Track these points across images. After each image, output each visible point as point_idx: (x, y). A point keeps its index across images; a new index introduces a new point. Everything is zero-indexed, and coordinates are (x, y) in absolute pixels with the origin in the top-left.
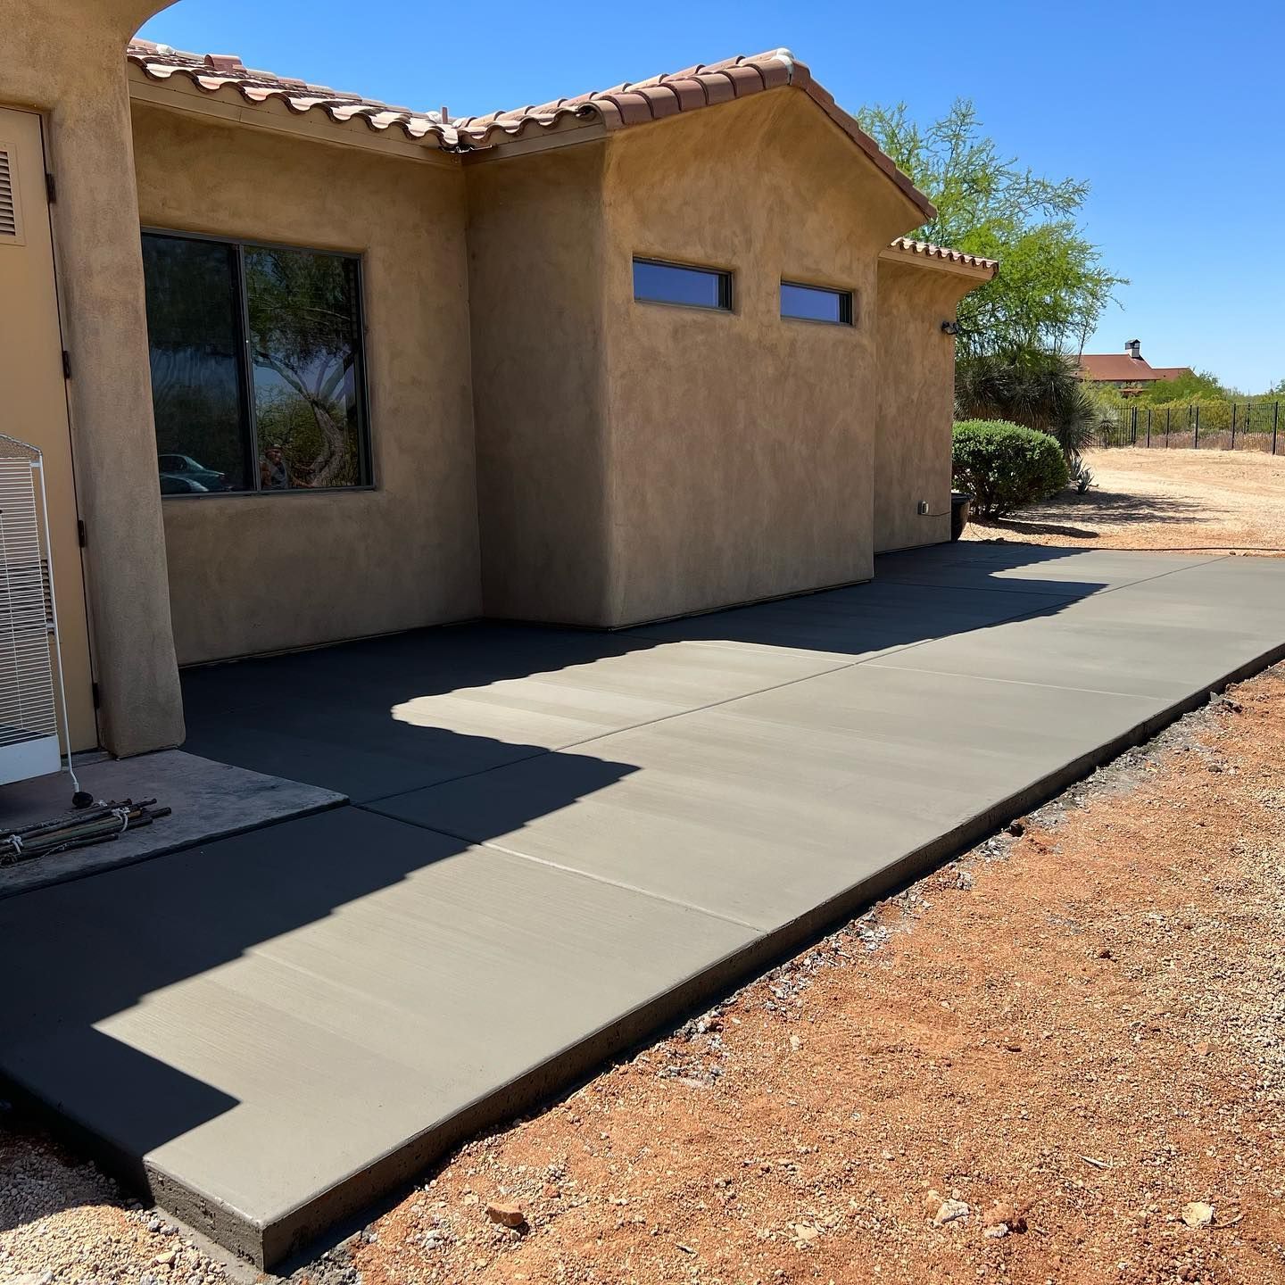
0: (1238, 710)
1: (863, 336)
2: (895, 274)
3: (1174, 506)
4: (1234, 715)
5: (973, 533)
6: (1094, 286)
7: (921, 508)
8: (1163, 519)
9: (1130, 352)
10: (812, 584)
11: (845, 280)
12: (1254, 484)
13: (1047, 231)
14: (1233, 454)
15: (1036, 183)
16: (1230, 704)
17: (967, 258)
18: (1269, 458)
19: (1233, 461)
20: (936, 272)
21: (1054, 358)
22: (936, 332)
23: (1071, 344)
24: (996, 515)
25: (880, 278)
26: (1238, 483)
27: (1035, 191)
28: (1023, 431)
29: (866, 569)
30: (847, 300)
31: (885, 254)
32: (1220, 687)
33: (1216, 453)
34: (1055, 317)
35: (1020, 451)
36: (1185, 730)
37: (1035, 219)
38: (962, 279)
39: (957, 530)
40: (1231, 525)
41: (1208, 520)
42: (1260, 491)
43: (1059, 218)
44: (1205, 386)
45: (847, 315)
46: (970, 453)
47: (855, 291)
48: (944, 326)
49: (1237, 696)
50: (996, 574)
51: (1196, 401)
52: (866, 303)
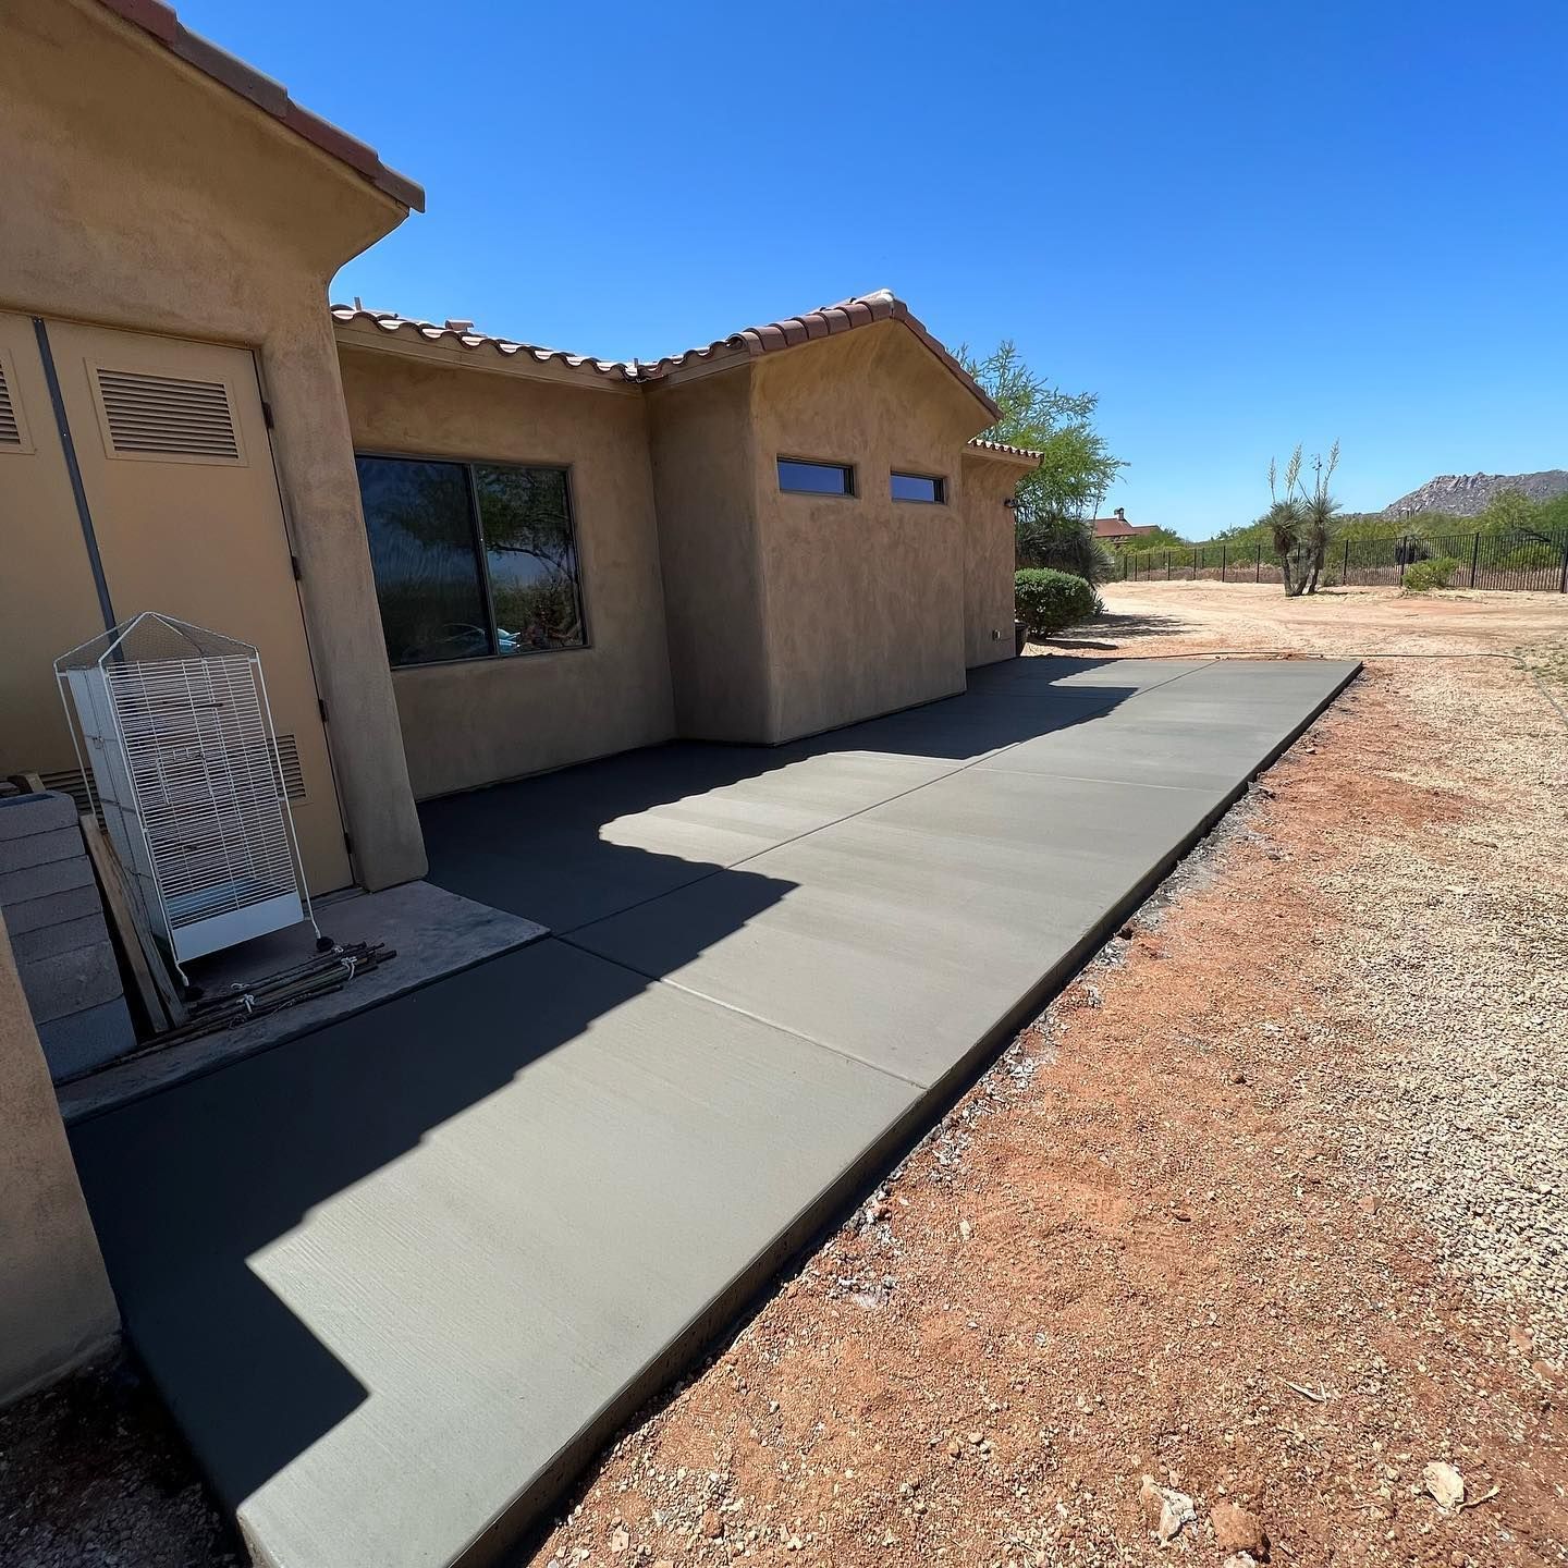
0: (1272, 796)
1: (952, 510)
2: (973, 464)
3: (1164, 622)
4: (1270, 801)
5: (1031, 650)
6: (1103, 468)
7: (995, 635)
8: (1157, 633)
9: (1117, 516)
10: (922, 699)
11: (937, 470)
12: (1215, 604)
13: (1069, 431)
14: (1195, 583)
15: (1061, 397)
16: (1266, 792)
17: (1022, 451)
18: (1220, 584)
19: (1198, 588)
20: (1000, 462)
21: (1078, 522)
22: (1001, 506)
23: (1088, 512)
24: (1046, 635)
25: (963, 467)
26: (1203, 603)
27: (1062, 403)
28: (1063, 575)
29: (960, 684)
30: (939, 484)
31: (964, 451)
32: (1253, 777)
33: (1183, 583)
34: (1077, 492)
35: (1060, 591)
36: (1237, 818)
37: (1061, 423)
38: (1019, 467)
39: (1020, 648)
40: (1205, 635)
41: (1189, 632)
42: (1219, 609)
43: (1077, 421)
44: (1169, 537)
45: (940, 497)
46: (1025, 594)
47: (945, 477)
48: (1007, 502)
49: (1268, 783)
50: (1053, 683)
51: (1165, 549)
52: (953, 486)
